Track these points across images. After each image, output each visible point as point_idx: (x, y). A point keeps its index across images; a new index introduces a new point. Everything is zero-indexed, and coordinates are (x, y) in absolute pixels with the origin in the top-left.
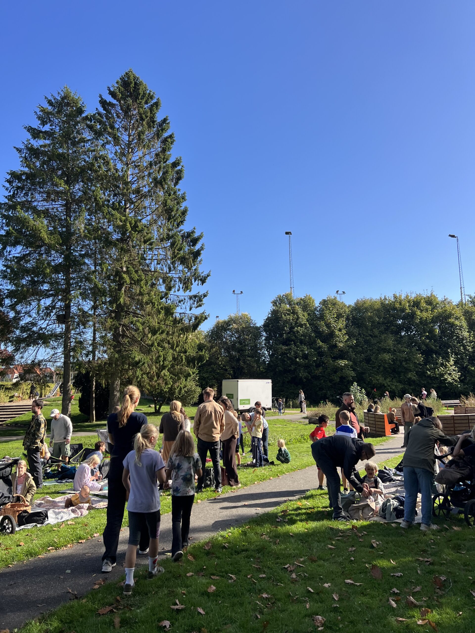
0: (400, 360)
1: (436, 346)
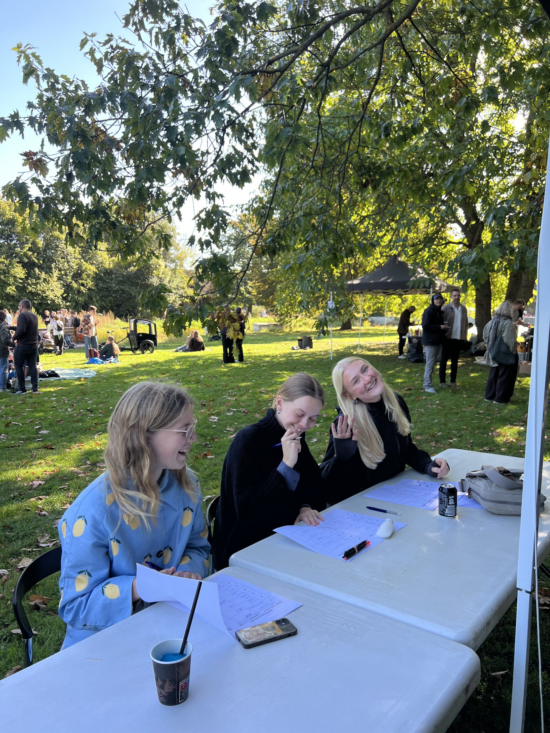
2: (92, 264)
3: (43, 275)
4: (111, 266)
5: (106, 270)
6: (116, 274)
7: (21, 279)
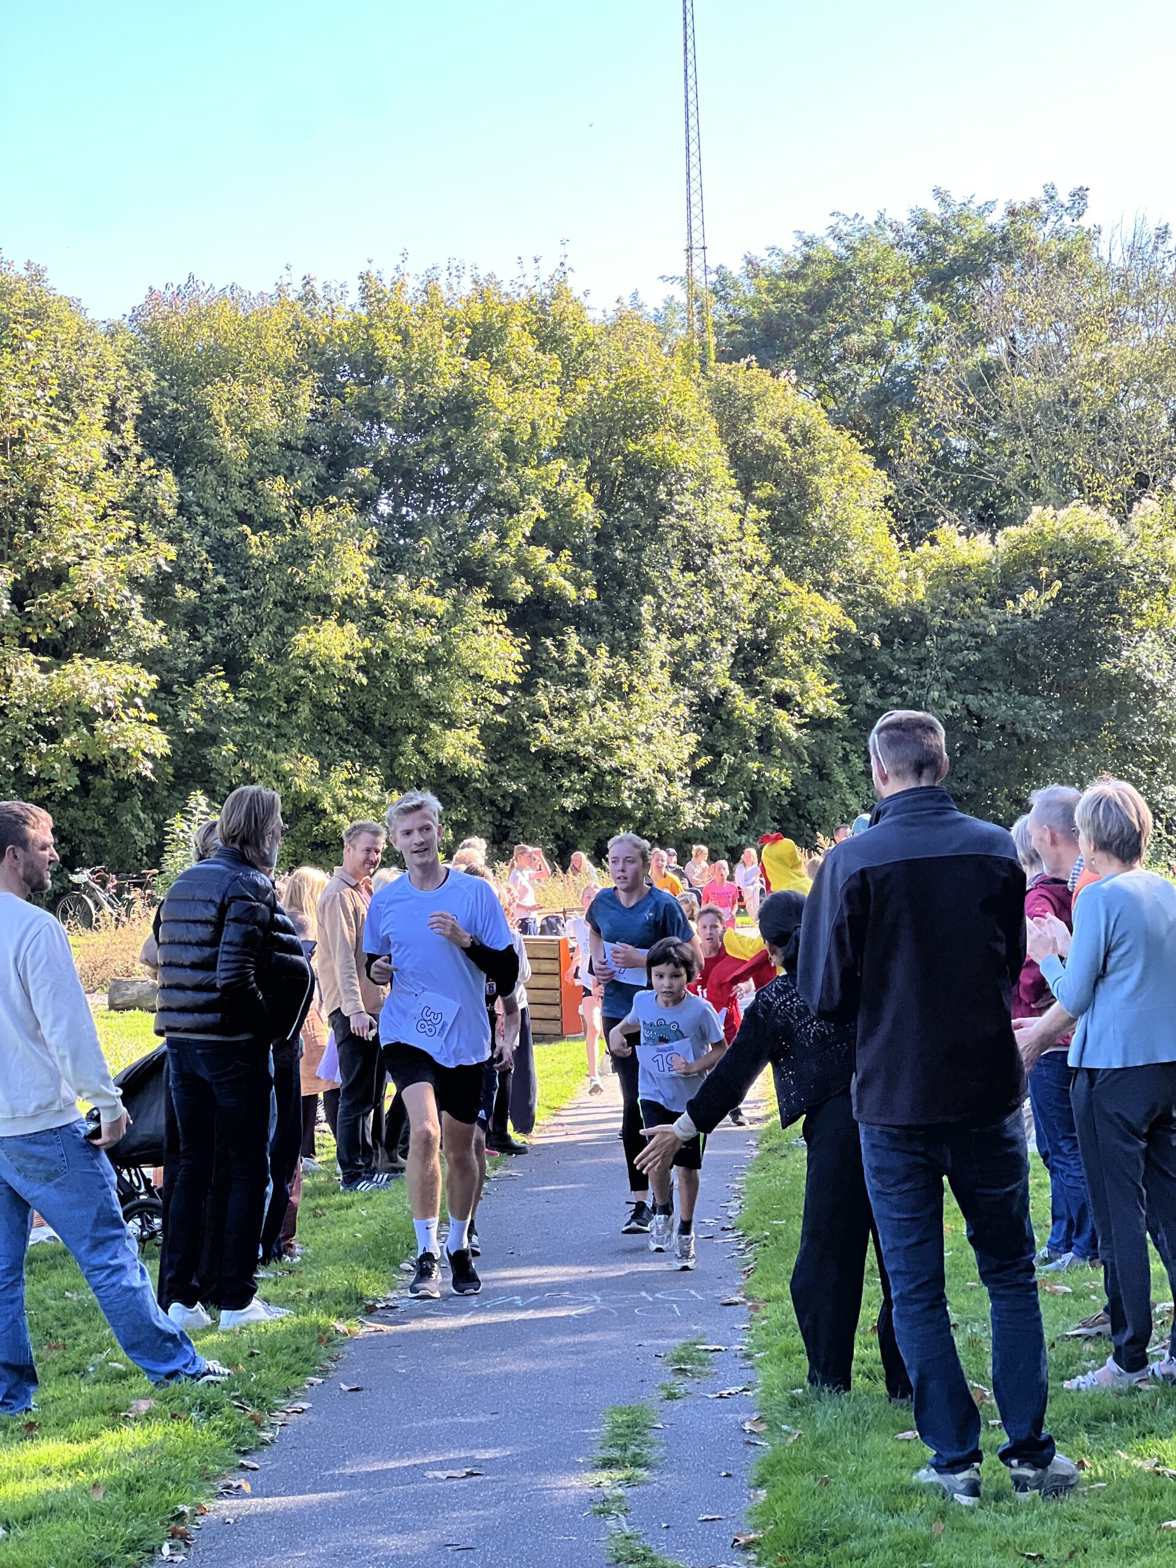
0: (401, 663)
1: (579, 585)
2: (822, 588)
3: (601, 665)
4: (920, 592)
5: (893, 615)
6: (944, 631)
7: (503, 688)
